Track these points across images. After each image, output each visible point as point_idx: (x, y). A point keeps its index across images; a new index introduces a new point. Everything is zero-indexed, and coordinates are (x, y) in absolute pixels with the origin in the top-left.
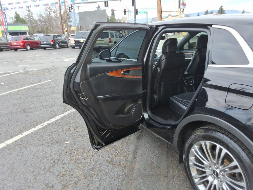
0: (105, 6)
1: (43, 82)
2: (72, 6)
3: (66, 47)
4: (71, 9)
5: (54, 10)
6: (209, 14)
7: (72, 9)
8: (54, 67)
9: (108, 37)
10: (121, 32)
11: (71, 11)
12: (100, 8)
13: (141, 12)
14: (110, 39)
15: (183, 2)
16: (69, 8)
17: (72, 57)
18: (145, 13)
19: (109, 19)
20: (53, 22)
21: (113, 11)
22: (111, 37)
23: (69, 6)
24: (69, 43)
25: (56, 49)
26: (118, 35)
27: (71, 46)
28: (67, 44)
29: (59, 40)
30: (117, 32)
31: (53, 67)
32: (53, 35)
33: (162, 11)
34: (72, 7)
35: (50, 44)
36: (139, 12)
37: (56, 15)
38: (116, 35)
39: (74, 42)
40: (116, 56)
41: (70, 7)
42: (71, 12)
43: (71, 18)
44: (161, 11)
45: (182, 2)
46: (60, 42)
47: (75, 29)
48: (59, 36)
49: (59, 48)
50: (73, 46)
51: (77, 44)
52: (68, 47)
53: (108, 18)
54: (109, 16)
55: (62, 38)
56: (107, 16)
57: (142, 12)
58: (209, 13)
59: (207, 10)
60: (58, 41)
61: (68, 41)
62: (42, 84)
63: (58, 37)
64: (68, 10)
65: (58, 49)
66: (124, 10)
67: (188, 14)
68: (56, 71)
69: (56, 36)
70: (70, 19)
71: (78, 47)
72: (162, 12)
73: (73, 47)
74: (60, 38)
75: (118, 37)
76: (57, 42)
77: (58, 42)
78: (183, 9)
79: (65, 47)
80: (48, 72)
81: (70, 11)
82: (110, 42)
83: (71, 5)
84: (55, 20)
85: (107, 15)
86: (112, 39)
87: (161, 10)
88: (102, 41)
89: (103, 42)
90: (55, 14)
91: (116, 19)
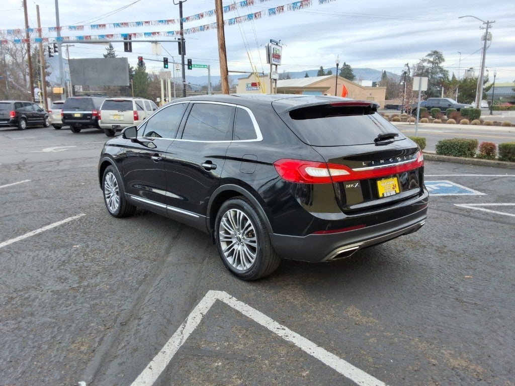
0: (126, 50)
1: (14, 184)
2: (56, 45)
3: (42, 126)
4: (52, 50)
5: (12, 49)
6: (325, 75)
7: (55, 51)
8: (26, 161)
9: (131, 109)
10: (158, 100)
11: (52, 54)
12: (114, 50)
13: (197, 65)
14: (135, 113)
15: (275, 52)
16: (49, 48)
17: (58, 145)
18: (204, 67)
19: (134, 73)
20: (8, 73)
21: (141, 60)
22: (138, 109)
23: (50, 45)
24: (49, 118)
25: (20, 129)
26: (152, 106)
27: (53, 125)
28: (45, 120)
29: (26, 112)
30: (149, 101)
31: (23, 161)
32: (15, 101)
33: (229, 70)
34: (55, 47)
35: (8, 120)
36: (194, 65)
37: (16, 60)
38: (148, 106)
39: (60, 117)
40: (145, 135)
41: (52, 46)
42: (53, 56)
43: (49, 66)
44: (225, 70)
45: (272, 52)
46: (28, 116)
47: (62, 92)
48: (26, 104)
49: (27, 128)
50: (58, 124)
51: (66, 121)
52: (45, 126)
53: (130, 70)
54: (132, 68)
55: (33, 109)
56: (129, 67)
57: (199, 66)
58: (326, 73)
59: (322, 68)
60: (24, 114)
61: (46, 115)
62: (13, 186)
63: (26, 106)
64: (47, 53)
65: (24, 130)
66: (164, 58)
67: (288, 73)
68: (32, 167)
69: (21, 103)
70: (46, 68)
71: (69, 127)
72: (227, 72)
73: (57, 127)
74: (29, 108)
75: (152, 110)
76: (23, 116)
77: (25, 116)
78: (276, 65)
79: (38, 126)
80: (17, 169)
81: (50, 56)
82: (136, 118)
83: (53, 44)
84: (12, 70)
85: (129, 65)
86: (140, 113)
87: (227, 69)
88: (120, 115)
89: (122, 118)
90: (13, 58)
91: (147, 74)
